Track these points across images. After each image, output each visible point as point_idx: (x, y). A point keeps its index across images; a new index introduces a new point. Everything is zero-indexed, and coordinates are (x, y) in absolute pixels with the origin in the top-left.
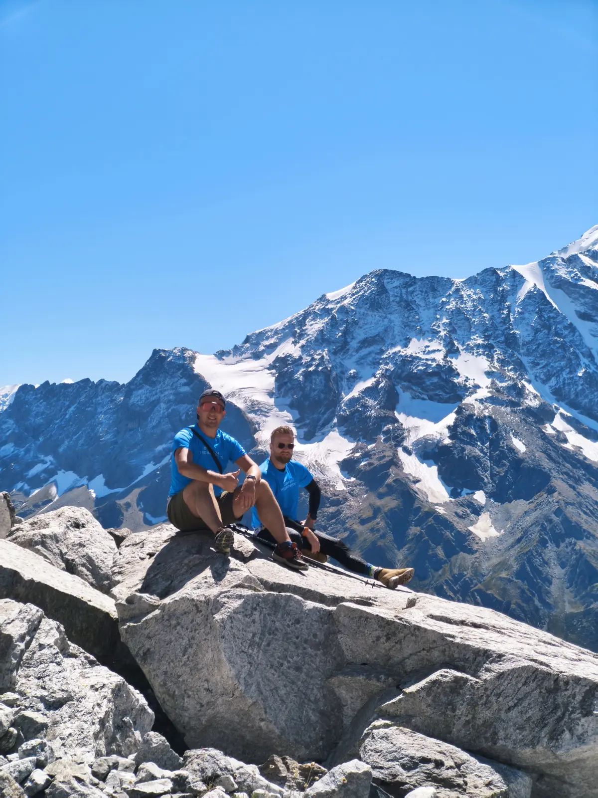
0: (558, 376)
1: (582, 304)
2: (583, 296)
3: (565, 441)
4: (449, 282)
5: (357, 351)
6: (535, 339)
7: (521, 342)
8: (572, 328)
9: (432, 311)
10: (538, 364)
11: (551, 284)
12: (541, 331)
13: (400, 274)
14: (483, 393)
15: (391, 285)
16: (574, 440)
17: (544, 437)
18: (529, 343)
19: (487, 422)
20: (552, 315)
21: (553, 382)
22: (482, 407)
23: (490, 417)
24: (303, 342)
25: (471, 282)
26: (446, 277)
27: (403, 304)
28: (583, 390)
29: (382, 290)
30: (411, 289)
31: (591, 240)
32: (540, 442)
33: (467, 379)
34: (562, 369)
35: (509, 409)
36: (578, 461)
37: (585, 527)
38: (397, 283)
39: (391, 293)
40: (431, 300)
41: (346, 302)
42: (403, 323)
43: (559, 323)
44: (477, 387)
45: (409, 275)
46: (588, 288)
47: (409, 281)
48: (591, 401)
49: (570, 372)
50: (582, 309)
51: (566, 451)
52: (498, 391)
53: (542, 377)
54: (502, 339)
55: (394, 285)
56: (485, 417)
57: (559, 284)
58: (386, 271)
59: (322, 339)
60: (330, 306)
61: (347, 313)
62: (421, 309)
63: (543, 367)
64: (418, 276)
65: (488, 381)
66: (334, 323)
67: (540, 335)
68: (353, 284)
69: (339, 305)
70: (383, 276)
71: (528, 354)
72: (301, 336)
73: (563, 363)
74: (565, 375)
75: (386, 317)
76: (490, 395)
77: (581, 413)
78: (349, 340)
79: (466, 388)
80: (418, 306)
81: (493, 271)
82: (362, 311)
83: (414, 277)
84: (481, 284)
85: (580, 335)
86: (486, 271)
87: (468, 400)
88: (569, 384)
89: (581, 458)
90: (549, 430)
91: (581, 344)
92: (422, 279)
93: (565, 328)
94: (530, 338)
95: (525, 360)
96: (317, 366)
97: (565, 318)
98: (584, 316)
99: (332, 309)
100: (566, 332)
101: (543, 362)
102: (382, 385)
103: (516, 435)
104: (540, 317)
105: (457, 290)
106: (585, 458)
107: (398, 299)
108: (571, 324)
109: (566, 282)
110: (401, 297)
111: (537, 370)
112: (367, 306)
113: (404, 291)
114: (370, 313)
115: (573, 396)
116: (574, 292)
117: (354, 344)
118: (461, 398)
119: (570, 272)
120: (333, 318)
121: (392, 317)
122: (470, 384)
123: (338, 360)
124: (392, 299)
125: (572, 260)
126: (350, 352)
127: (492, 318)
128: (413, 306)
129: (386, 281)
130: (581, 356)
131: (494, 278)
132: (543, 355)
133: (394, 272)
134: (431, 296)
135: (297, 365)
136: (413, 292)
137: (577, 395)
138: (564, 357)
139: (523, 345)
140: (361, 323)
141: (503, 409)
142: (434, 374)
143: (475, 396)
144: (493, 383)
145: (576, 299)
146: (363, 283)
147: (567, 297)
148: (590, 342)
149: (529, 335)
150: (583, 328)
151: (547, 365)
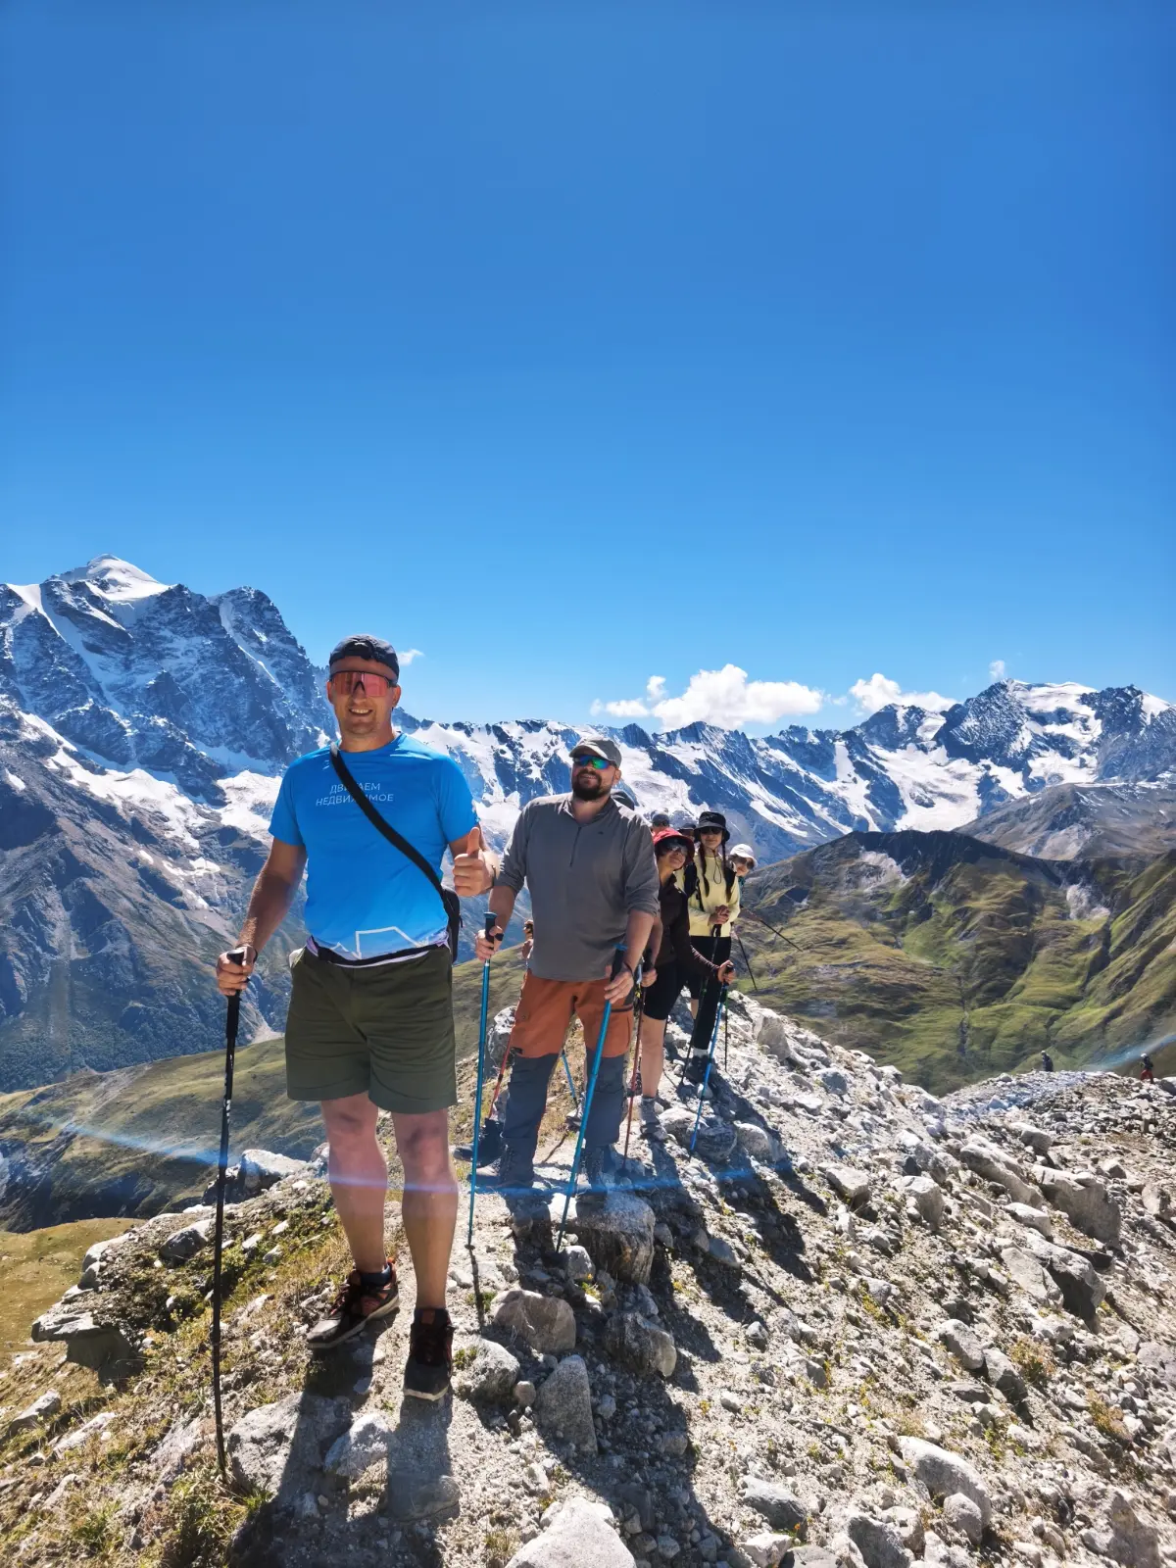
0: (62, 710)
1: (91, 635)
2: (91, 627)
3: (70, 777)
6: (35, 668)
7: (18, 669)
8: (78, 659)
10: (39, 695)
11: (55, 611)
12: (42, 659)
16: (79, 776)
17: (46, 772)
18: (30, 670)
20: (56, 643)
21: (55, 716)
28: (90, 724)
32: (42, 779)
34: (67, 702)
35: (3, 743)
36: (85, 798)
37: (94, 866)
43: (64, 652)
46: (97, 619)
48: (98, 736)
49: (76, 706)
50: (90, 641)
51: (71, 788)
53: (43, 708)
57: (64, 611)
63: (45, 698)
67: (42, 664)
71: (27, 683)
73: (68, 695)
74: (70, 708)
77: (87, 748)
85: (88, 668)
88: (74, 718)
89: (88, 795)
90: (51, 766)
91: (89, 677)
93: (71, 658)
94: (30, 666)
95: (23, 689)
97: (69, 648)
98: (92, 648)
100: (72, 663)
101: (45, 693)
103: (12, 771)
104: (41, 644)
106: (93, 795)
108: (78, 655)
109: (74, 610)
111: (38, 700)
115: (78, 731)
116: (82, 622)
119: (77, 600)
125: (80, 588)
130: (88, 689)
132: (45, 685)
137: (83, 729)
138: (69, 689)
139: (21, 672)
145: (84, 629)
147: (72, 625)
148: (98, 675)
149: (28, 663)
150: (92, 660)
151: (49, 696)
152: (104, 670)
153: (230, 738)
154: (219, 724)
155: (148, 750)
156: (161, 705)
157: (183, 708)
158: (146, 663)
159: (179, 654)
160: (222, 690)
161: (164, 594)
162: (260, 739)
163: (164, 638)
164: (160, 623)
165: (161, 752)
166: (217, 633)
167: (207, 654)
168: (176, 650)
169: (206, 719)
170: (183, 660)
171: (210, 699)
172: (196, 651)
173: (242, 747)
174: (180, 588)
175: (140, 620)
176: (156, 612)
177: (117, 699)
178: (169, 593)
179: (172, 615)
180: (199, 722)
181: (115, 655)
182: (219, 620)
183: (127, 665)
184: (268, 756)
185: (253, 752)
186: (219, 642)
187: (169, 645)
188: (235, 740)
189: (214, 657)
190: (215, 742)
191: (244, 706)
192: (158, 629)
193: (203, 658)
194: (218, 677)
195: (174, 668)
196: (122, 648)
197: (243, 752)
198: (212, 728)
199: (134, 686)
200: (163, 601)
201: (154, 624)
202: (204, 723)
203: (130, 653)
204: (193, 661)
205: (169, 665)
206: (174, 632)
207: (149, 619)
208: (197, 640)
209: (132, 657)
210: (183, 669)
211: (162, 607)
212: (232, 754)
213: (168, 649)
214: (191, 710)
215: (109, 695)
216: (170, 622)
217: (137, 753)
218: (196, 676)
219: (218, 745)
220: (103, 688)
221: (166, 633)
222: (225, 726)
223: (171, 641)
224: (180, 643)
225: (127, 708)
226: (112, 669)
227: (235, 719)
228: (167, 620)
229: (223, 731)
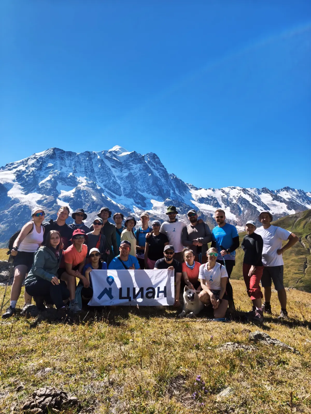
0: (106, 182)
1: (113, 163)
2: (113, 161)
3: (107, 198)
4: (75, 154)
5: (45, 170)
7: (95, 172)
8: (109, 169)
9: (69, 161)
10: (100, 178)
11: (104, 157)
13: (60, 150)
14: (84, 184)
15: (57, 152)
17: (102, 197)
18: (98, 172)
19: (85, 191)
20: (105, 165)
21: (104, 183)
22: (83, 188)
23: (86, 190)
24: (26, 166)
25: (82, 154)
26: (74, 152)
27: (61, 158)
28: (112, 185)
29: (54, 153)
30: (63, 154)
31: (116, 148)
32: (100, 197)
33: (79, 180)
34: (107, 180)
35: (91, 189)
36: (111, 203)
38: (59, 152)
39: (57, 155)
40: (69, 158)
41: (42, 156)
42: (60, 163)
43: (106, 168)
44: (82, 182)
45: (63, 150)
46: (115, 159)
47: (63, 152)
48: (114, 189)
49: (109, 181)
50: (113, 165)
51: (107, 201)
52: (88, 184)
53: (101, 181)
54: (90, 170)
55: (58, 152)
56: (84, 190)
57: (107, 158)
58: (55, 148)
59: (33, 165)
60: (36, 157)
61: (42, 159)
62: (66, 160)
63: (102, 179)
64: (66, 151)
65: (86, 181)
66: (38, 161)
67: (101, 170)
68: (45, 151)
69: (39, 157)
70: (55, 149)
71: (97, 175)
72: (26, 165)
73: (107, 178)
74: (107, 181)
75: (55, 161)
76: (86, 185)
77: (111, 192)
78: (42, 167)
79: (79, 183)
80: (65, 159)
81: (89, 152)
82: (47, 159)
83: (64, 151)
84: (84, 155)
85: (112, 171)
86: (86, 152)
87: (79, 186)
88: (108, 184)
90: (103, 195)
91: (112, 174)
92: (67, 152)
93: (108, 169)
94: (98, 171)
95: (96, 177)
96: (31, 173)
97: (108, 166)
98: (113, 167)
99: (37, 158)
100: (108, 170)
101: (101, 177)
102: (53, 180)
103: (93, 195)
104: (101, 165)
105: (78, 156)
107: (59, 156)
108: (109, 168)
109: (109, 157)
110: (60, 156)
111: (100, 179)
112: (49, 158)
113: (61, 154)
114: (50, 160)
115: (109, 187)
116: (111, 160)
117: (44, 168)
118: (77, 185)
119: (110, 155)
120: (37, 160)
121: (57, 161)
122: (80, 181)
123: (38, 172)
124: (57, 156)
125: (110, 152)
126: (42, 170)
127: (87, 164)
128: (64, 159)
129: (55, 151)
130: (112, 177)
131: (88, 154)
132: (102, 175)
133: (58, 149)
134: (69, 157)
135: (24, 173)
136: (64, 155)
137: (110, 187)
138: (107, 177)
140: (47, 162)
141: (90, 188)
142: (69, 178)
143: (81, 185)
144: (87, 182)
145: (111, 162)
146: (48, 151)
147: (108, 161)
148: (114, 173)
149: (98, 170)
150: (113, 170)
151: (103, 178)
152: (115, 172)
153: (147, 190)
154: (144, 187)
155: (127, 192)
156: (129, 181)
157: (135, 182)
158: (126, 170)
159: (134, 169)
160: (145, 178)
161: (130, 153)
162: (155, 190)
163: (130, 165)
164: (130, 161)
165: (129, 193)
166: (144, 163)
167: (141, 168)
168: (134, 168)
169: (141, 185)
170: (135, 170)
171: (142, 180)
172: (138, 168)
173: (150, 193)
174: (135, 152)
175: (125, 161)
176: (129, 158)
177: (119, 179)
178: (132, 153)
179: (132, 159)
180: (139, 186)
181: (118, 168)
182: (144, 160)
183: (121, 171)
184: (157, 195)
185: (153, 194)
186: (144, 166)
187: (132, 167)
188: (148, 191)
189: (143, 169)
190: (143, 191)
191: (151, 181)
192: (129, 163)
193: (140, 170)
194: (144, 174)
195: (133, 172)
196: (120, 166)
197: (151, 194)
198: (142, 188)
199: (123, 176)
200: (130, 156)
201: (128, 161)
202: (140, 186)
203: (122, 168)
204: (138, 170)
205: (132, 171)
206: (133, 163)
207: (127, 160)
208: (139, 165)
209: (122, 169)
210: (135, 173)
211: (130, 157)
212: (147, 195)
213: (131, 168)
214: (137, 182)
215: (117, 178)
216: (132, 161)
217: (124, 193)
218: (138, 174)
219: (144, 192)
220: (115, 176)
221: (131, 163)
222: (146, 187)
223: (132, 166)
224: (134, 166)
225: (121, 181)
226: (118, 172)
227: (148, 185)
228: (131, 160)
229: (145, 188)
